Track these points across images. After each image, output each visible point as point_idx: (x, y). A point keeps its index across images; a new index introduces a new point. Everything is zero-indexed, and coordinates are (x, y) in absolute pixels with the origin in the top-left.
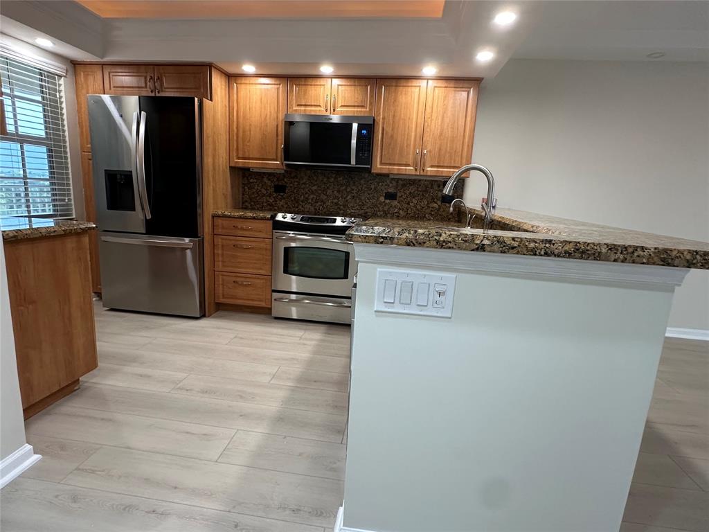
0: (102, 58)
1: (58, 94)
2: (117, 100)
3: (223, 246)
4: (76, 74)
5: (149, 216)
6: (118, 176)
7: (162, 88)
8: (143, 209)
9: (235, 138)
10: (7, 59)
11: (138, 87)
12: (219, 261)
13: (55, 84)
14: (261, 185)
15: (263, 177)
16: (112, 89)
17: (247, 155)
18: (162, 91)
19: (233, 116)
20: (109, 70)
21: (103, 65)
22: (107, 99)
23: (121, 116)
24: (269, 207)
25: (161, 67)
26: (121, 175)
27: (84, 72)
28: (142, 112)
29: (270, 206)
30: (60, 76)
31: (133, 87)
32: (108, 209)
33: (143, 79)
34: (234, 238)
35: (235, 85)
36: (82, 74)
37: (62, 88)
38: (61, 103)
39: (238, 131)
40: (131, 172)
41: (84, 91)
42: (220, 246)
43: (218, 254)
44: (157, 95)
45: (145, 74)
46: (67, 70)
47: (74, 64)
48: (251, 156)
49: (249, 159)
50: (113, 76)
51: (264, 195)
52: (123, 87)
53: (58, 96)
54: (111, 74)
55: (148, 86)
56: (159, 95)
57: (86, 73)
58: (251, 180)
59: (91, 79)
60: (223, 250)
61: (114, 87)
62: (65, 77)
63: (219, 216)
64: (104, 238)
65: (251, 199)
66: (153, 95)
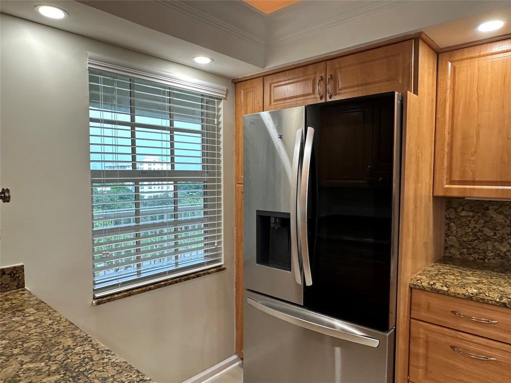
0: (263, 68)
1: (216, 120)
2: (278, 117)
3: (427, 342)
4: (236, 94)
5: (309, 282)
6: (272, 220)
7: (336, 91)
8: (301, 269)
9: (446, 150)
10: (170, 88)
11: (303, 96)
12: (418, 367)
13: (214, 109)
14: (482, 221)
15: (488, 209)
16: (272, 103)
17: (469, 178)
18: (336, 94)
19: (444, 114)
20: (270, 82)
21: (263, 77)
22: (266, 116)
23: (281, 137)
24: (498, 260)
25: (335, 61)
26: (276, 218)
27: (244, 90)
28: (309, 128)
29: (502, 258)
30: (220, 99)
31: (296, 97)
32: (258, 262)
33: (310, 83)
34: (453, 332)
35: (450, 64)
36: (242, 92)
37: (221, 112)
38: (219, 130)
39: (452, 136)
40: (289, 214)
41: (243, 112)
42: (422, 341)
43: (417, 355)
44: (329, 100)
45: (313, 76)
46: (227, 92)
47: (235, 83)
48: (477, 179)
49: (474, 183)
50: (275, 87)
51: (487, 239)
52: (285, 99)
53: (216, 123)
54: (273, 85)
55: (317, 91)
56: (332, 99)
57: (246, 91)
58: (463, 214)
59: (251, 95)
60: (427, 349)
61: (275, 101)
62: (226, 99)
63: (423, 289)
64: (250, 301)
65: (460, 245)
66: (323, 101)
